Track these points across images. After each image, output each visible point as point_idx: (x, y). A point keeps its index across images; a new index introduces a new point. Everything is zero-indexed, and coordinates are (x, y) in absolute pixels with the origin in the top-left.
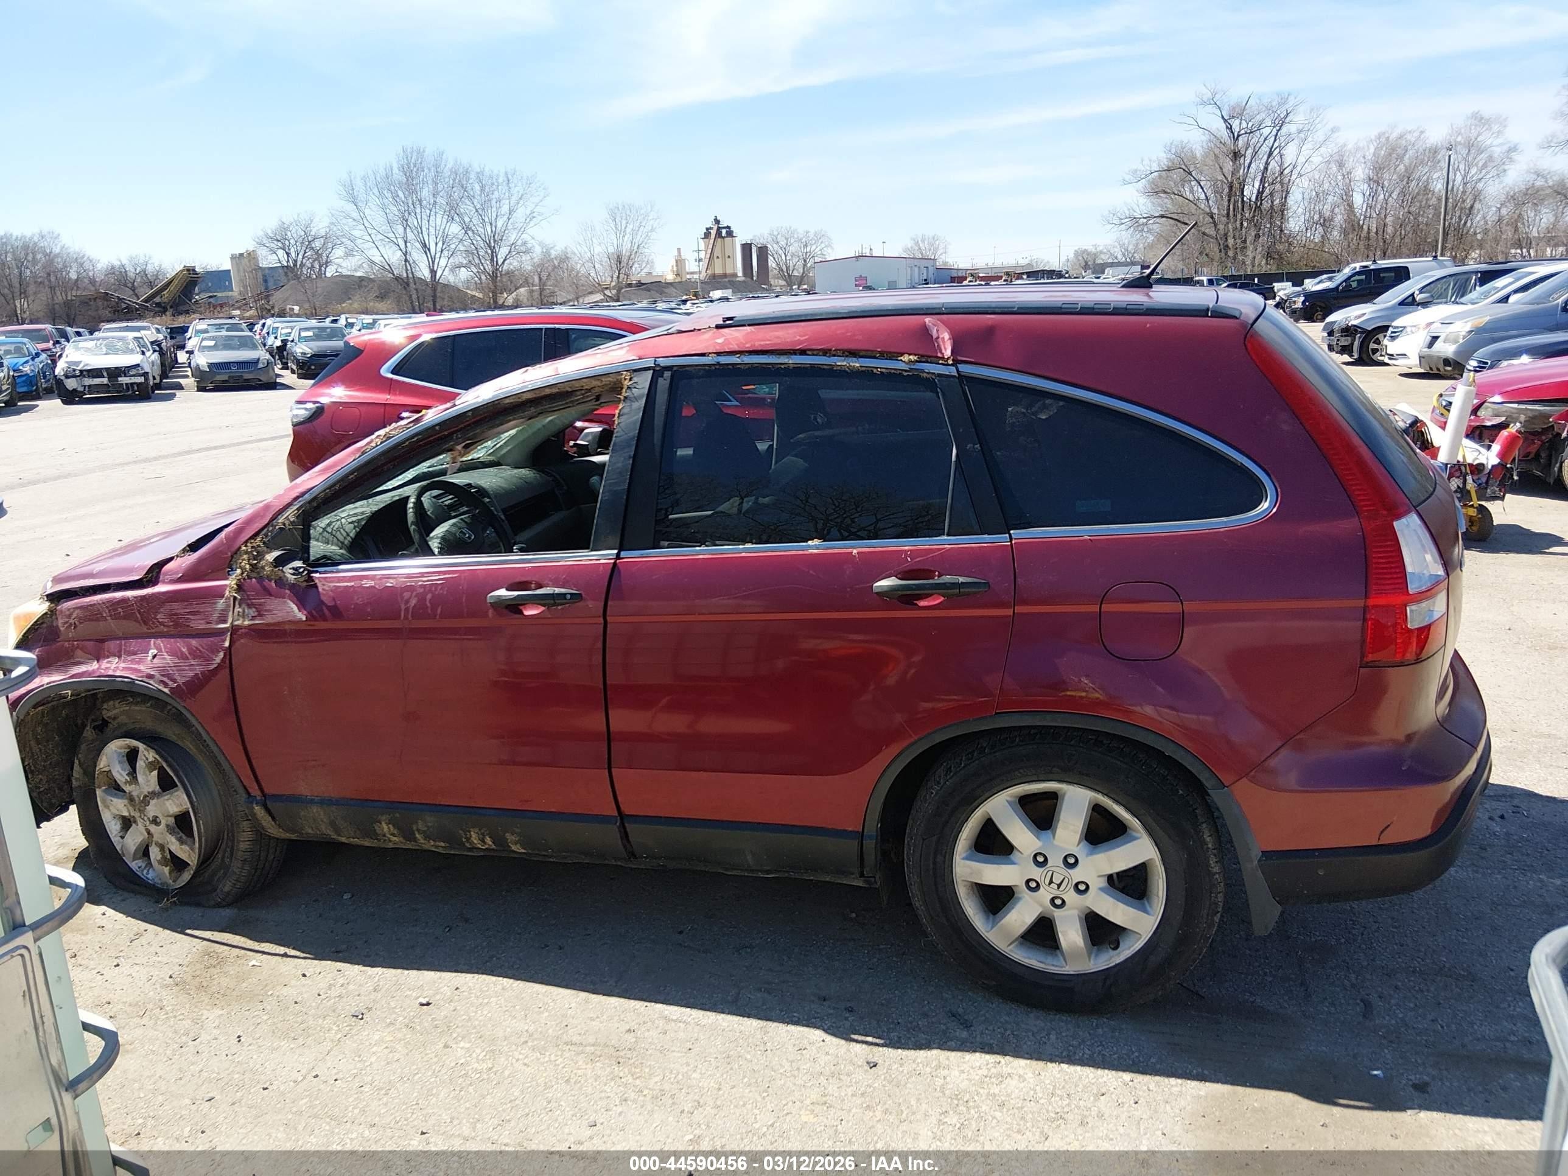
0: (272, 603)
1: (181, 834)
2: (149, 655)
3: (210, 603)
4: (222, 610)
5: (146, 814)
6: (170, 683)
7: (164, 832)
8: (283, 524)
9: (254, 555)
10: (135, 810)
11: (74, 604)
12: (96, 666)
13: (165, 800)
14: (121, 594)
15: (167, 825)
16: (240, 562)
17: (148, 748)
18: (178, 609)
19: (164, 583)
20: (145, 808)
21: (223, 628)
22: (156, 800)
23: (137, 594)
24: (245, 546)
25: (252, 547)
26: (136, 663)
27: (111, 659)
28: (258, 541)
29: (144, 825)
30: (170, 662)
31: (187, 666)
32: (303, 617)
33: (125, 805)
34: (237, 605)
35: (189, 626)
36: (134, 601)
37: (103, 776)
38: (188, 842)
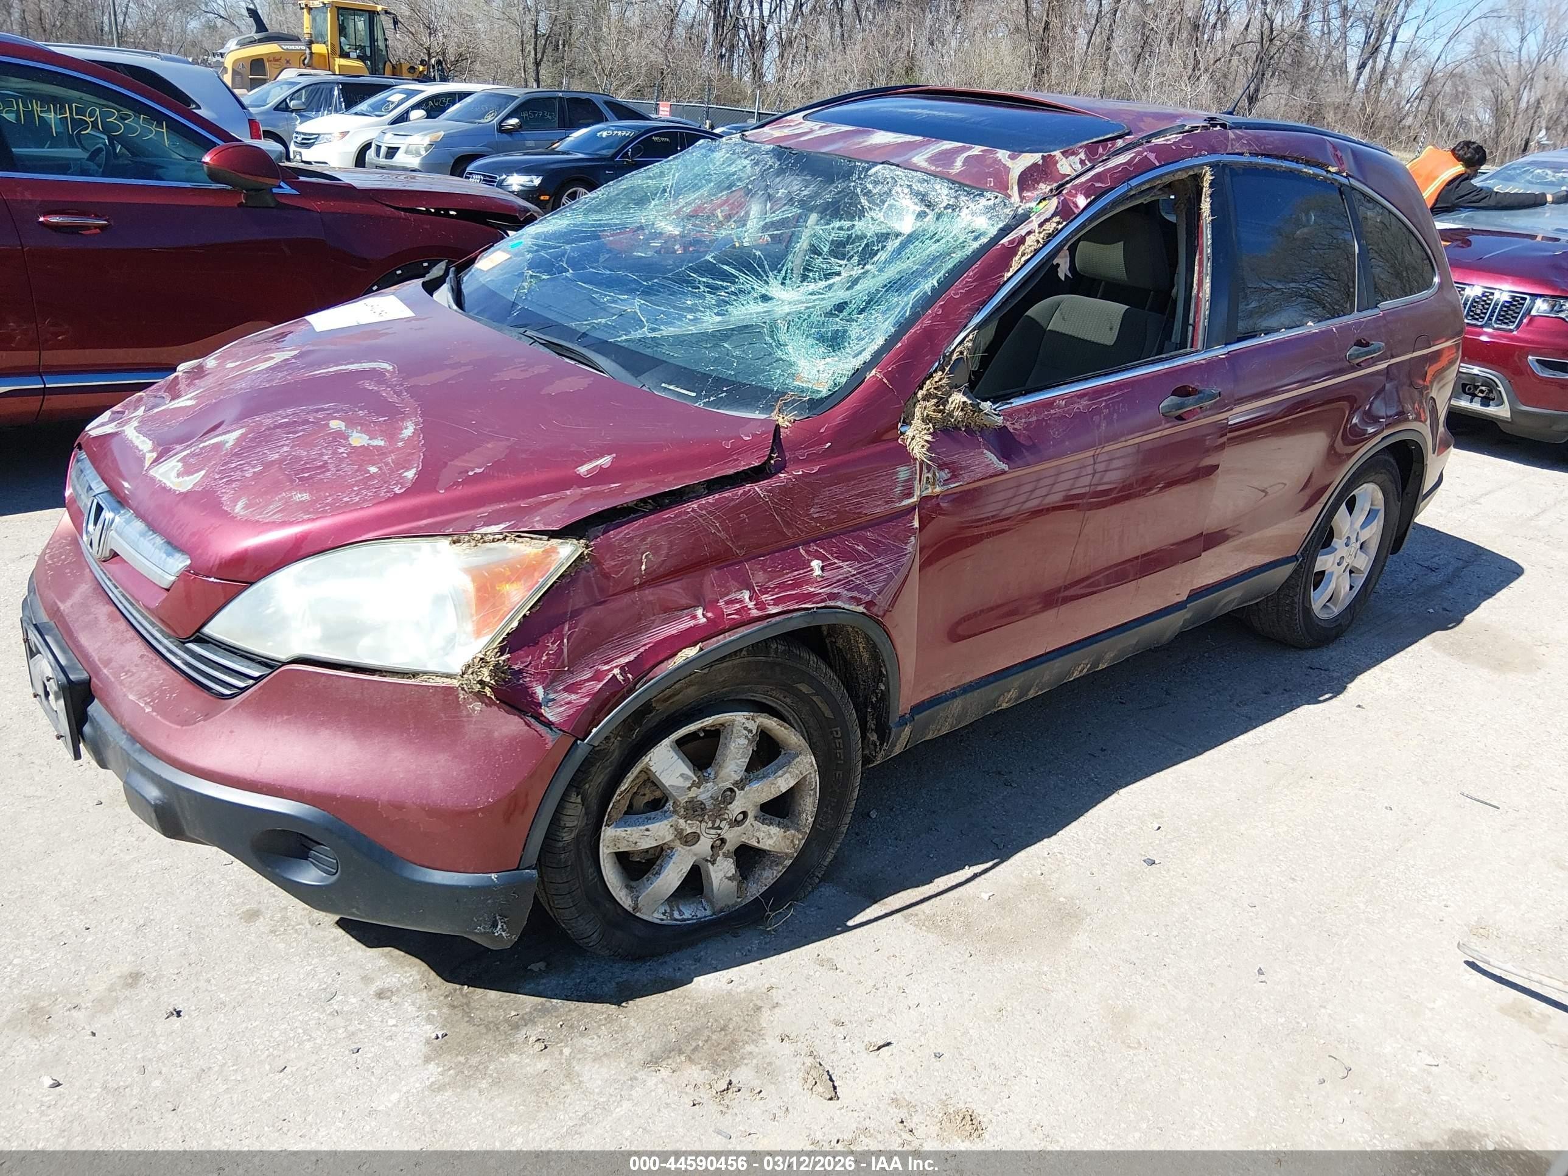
0: (966, 458)
1: (777, 819)
2: (812, 570)
3: (887, 475)
4: (905, 481)
5: (726, 816)
6: (863, 596)
7: (751, 828)
8: (961, 353)
9: (942, 398)
10: (701, 822)
11: (639, 528)
12: (709, 615)
13: (776, 779)
14: (741, 492)
15: (756, 818)
16: (918, 411)
17: (756, 714)
18: (841, 494)
19: (797, 461)
20: (726, 809)
21: (908, 505)
22: (747, 788)
23: (770, 485)
24: (921, 388)
25: (935, 388)
26: (793, 587)
27: (732, 596)
28: (936, 379)
29: (713, 836)
30: (850, 569)
31: (873, 568)
32: (1005, 467)
33: (672, 826)
34: (925, 470)
35: (860, 513)
36: (769, 496)
37: (622, 802)
38: (790, 824)
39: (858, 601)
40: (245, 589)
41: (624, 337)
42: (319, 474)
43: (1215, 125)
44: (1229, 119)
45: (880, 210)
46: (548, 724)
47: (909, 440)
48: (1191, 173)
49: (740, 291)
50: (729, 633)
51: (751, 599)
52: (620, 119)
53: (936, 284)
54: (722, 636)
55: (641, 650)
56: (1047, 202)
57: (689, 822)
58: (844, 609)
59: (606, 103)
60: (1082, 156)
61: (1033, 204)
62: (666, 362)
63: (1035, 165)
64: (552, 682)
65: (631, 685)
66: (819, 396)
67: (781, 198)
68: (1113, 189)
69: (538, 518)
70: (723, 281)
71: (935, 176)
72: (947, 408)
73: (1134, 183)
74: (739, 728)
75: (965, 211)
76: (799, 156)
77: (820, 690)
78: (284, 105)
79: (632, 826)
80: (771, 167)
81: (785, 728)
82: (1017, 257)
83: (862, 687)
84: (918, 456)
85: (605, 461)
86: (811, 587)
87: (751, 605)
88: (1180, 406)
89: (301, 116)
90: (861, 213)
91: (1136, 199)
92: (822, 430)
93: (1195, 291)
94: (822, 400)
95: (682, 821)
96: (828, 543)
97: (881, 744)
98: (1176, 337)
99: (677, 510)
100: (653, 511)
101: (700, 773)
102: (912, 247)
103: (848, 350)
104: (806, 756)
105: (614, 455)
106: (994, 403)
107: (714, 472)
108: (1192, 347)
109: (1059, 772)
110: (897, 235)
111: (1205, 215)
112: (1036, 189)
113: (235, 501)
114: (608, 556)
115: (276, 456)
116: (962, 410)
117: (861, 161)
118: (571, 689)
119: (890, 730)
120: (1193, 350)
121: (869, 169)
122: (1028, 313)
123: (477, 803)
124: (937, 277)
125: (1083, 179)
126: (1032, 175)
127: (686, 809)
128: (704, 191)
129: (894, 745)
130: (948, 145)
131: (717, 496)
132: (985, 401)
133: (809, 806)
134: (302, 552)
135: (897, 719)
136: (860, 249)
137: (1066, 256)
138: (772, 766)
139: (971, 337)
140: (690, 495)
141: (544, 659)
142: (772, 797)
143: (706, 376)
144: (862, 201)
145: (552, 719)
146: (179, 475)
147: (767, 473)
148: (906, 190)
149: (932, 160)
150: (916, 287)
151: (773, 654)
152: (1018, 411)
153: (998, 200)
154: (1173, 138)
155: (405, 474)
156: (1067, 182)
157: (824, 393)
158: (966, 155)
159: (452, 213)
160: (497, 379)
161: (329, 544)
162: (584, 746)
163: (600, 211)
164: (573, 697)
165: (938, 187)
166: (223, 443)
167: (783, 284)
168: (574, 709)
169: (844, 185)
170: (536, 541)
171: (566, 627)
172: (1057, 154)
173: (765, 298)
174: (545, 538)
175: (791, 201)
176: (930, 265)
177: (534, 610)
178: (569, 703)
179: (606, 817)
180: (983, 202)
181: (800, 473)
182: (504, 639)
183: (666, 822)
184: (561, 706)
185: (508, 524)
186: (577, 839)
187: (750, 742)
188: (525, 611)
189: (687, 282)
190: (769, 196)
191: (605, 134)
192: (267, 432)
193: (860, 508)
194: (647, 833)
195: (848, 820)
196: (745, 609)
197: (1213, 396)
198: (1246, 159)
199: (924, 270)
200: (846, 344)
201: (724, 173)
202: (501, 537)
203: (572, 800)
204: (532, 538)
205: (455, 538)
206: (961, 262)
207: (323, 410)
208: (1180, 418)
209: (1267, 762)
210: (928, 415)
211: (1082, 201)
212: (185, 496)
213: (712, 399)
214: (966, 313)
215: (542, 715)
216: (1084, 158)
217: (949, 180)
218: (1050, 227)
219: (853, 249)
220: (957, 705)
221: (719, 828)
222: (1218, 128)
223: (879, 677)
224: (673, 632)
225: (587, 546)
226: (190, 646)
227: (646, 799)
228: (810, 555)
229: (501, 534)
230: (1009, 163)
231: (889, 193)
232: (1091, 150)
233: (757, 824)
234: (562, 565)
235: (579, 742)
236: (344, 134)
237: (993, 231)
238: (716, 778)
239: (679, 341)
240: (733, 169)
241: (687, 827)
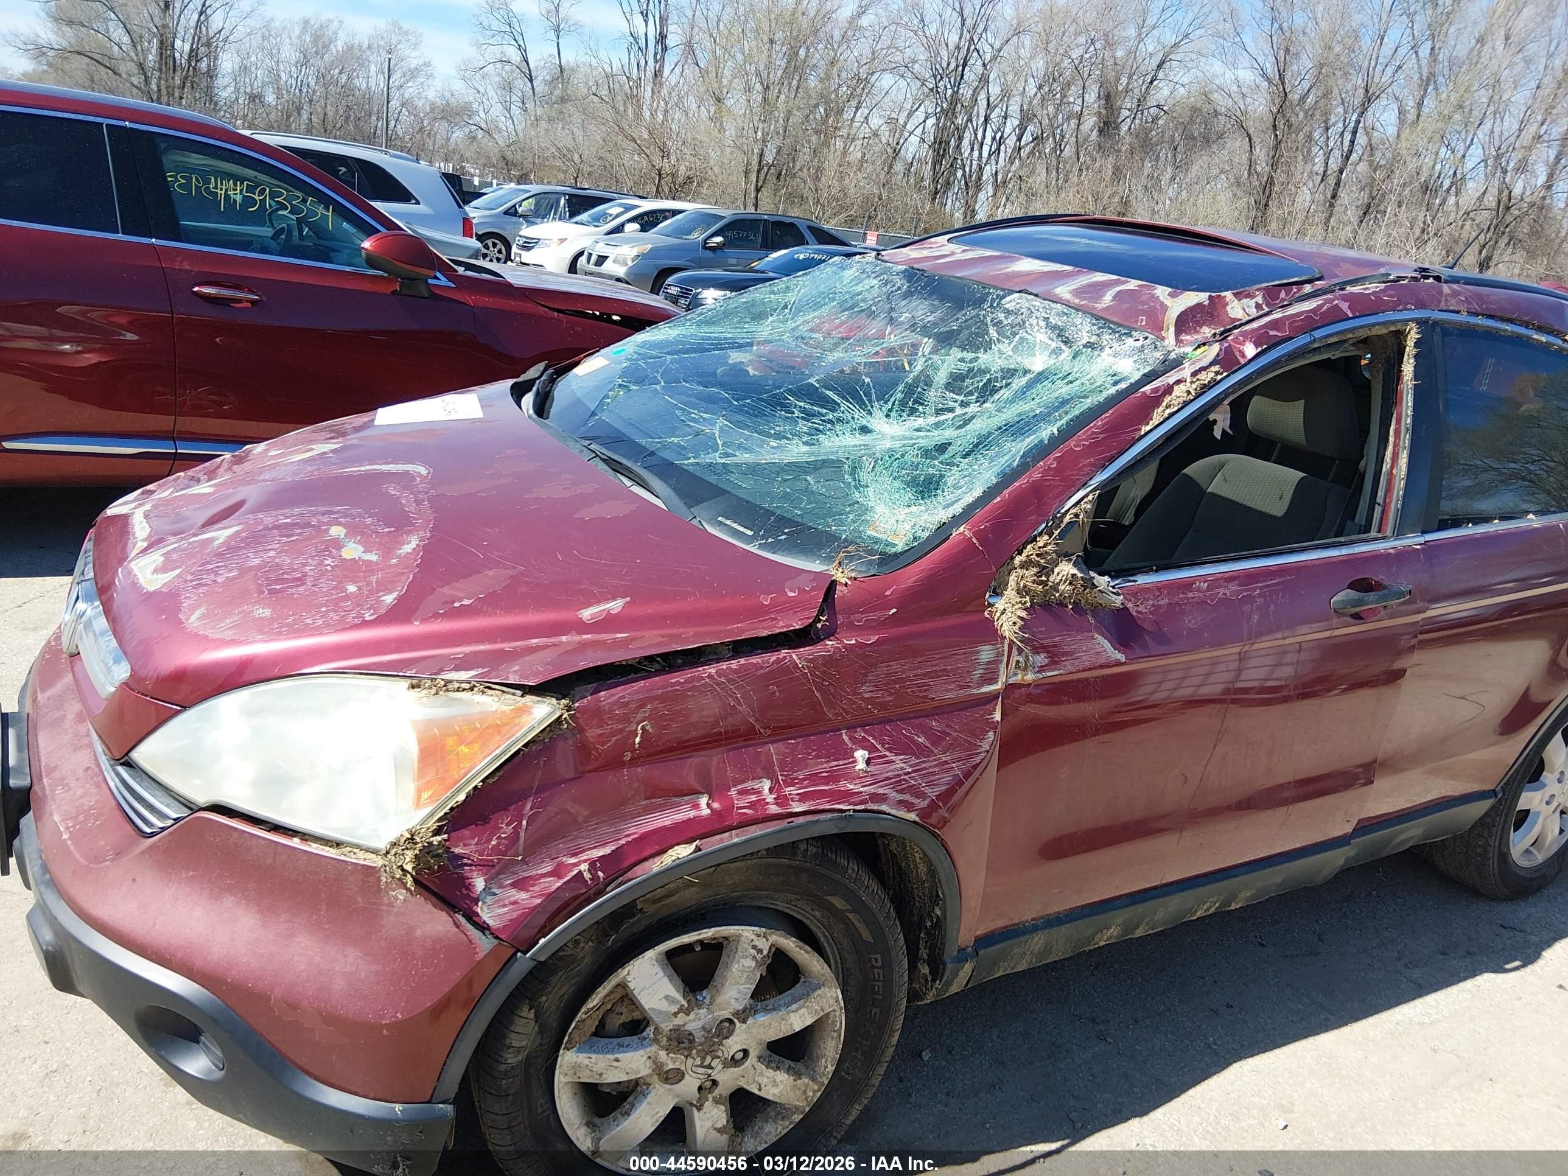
0: (1071, 642)
1: (788, 1062)
2: (855, 762)
3: (965, 653)
4: (989, 663)
5: (720, 1054)
6: (916, 801)
7: (752, 1071)
8: (1077, 515)
9: (1044, 568)
10: (686, 1057)
11: (637, 692)
12: (716, 805)
13: (788, 1013)
14: (774, 658)
15: (760, 1058)
16: (1012, 579)
17: (769, 931)
18: (903, 672)
19: (851, 627)
20: (721, 1044)
21: (990, 692)
22: (750, 1021)
23: (812, 654)
24: (1020, 553)
25: (1038, 555)
26: (827, 781)
27: (749, 785)
28: (1041, 544)
29: (702, 1077)
30: (904, 765)
31: (935, 766)
32: (1121, 657)
33: (649, 1058)
34: (1015, 651)
35: (926, 697)
36: (808, 667)
37: (589, 1022)
38: (803, 1070)
39: (909, 806)
40: (178, 713)
41: (692, 460)
42: (292, 587)
43: (1427, 277)
44: (1445, 273)
45: (1009, 344)
46: (483, 928)
47: (998, 614)
48: (1393, 328)
49: (839, 420)
50: (738, 831)
51: (771, 790)
52: (820, 243)
53: (1056, 432)
54: (727, 834)
55: (623, 842)
56: (1207, 347)
57: (671, 1055)
58: (889, 814)
59: (810, 228)
60: (1259, 299)
61: (1188, 349)
62: (729, 492)
63: (1199, 306)
64: (498, 873)
65: (601, 886)
66: (894, 550)
67: (903, 323)
68: (1291, 338)
69: (516, 668)
70: (822, 407)
71: (1077, 310)
72: (1051, 579)
73: (1318, 334)
74: (746, 946)
75: (1107, 351)
76: (931, 279)
77: (860, 907)
78: (513, 210)
79: (598, 1053)
80: (899, 289)
81: (806, 952)
82: (1160, 409)
83: (918, 904)
84: (1007, 634)
85: (615, 606)
86: (851, 783)
87: (770, 798)
88: (1359, 603)
89: (527, 221)
90: (988, 346)
91: (1321, 353)
92: (888, 593)
93: (1386, 467)
94: (896, 556)
95: (663, 1054)
96: (880, 730)
97: (933, 981)
98: (1360, 517)
99: (689, 674)
100: (658, 673)
101: (691, 997)
102: (1039, 386)
103: (940, 499)
104: (830, 988)
105: (628, 599)
106: (1113, 578)
107: (744, 631)
108: (1379, 532)
109: (1170, 1029)
110: (1026, 372)
111: (1406, 378)
112: (1198, 332)
113: (193, 609)
114: (594, 722)
115: (257, 561)
116: (1070, 583)
117: (996, 288)
118: (520, 885)
119: (945, 965)
120: (1380, 535)
121: (1004, 297)
122: (1187, 471)
123: (383, 1017)
124: (1059, 424)
125: (1255, 325)
126: (1194, 317)
127: (669, 1039)
128: (824, 311)
129: (949, 983)
130: (1099, 277)
131: (743, 661)
132: (1102, 574)
133: (830, 1051)
134: (244, 679)
135: (955, 953)
136: (981, 384)
137: (1225, 412)
138: (786, 996)
139: (1090, 497)
140: (710, 657)
141: (493, 843)
142: (781, 1036)
143: (768, 513)
144: (991, 331)
145: (490, 922)
146: (156, 571)
147: (812, 639)
148: (1042, 324)
149: (1078, 292)
150: (1035, 432)
151: (800, 857)
152: (1145, 590)
153: (1148, 341)
154: (1372, 287)
155: (384, 598)
156: (1235, 327)
157: (900, 547)
158: (1118, 289)
159: (615, 318)
160: (533, 496)
161: (276, 672)
162: (524, 962)
163: (714, 323)
164: (523, 895)
165: (1078, 321)
166: (212, 540)
167: (888, 416)
168: (519, 912)
169: (974, 313)
170: (508, 696)
171: (528, 806)
172: (1228, 295)
173: (864, 430)
174: (519, 693)
175: (913, 327)
176: (1057, 409)
177: (490, 781)
178: (515, 903)
179: (566, 1038)
180: (1130, 342)
181: (853, 642)
182: (446, 814)
183: (642, 1052)
184: (504, 906)
185: (480, 671)
186: (528, 1062)
187: (759, 965)
188: (477, 782)
189: (782, 405)
190: (892, 319)
191: (802, 257)
192: (263, 533)
193: (925, 691)
194: (615, 1064)
195: (881, 1070)
196: (763, 802)
197: (1402, 594)
198: (1463, 318)
199: (1049, 414)
200: (939, 491)
201: (849, 292)
202: (467, 686)
203: (524, 1014)
204: (504, 692)
205: (415, 681)
206: (1090, 409)
207: (332, 512)
208: (1357, 617)
209: (1435, 1050)
210: (1025, 586)
211: (1250, 350)
212: (150, 595)
213: (770, 540)
214: (1086, 470)
215: (477, 915)
216: (1260, 302)
217: (1093, 315)
218: (1206, 377)
219: (972, 384)
220: (1037, 941)
221: (710, 1067)
222: (1431, 280)
223: (935, 899)
224: (667, 823)
225: (569, 709)
226: (120, 769)
227: (622, 1019)
228: (854, 743)
229: (469, 683)
230: (1168, 302)
231: (1022, 325)
232: (1271, 294)
233: (761, 1067)
234: (532, 728)
235: (519, 954)
236: (562, 240)
237: (1136, 376)
238: (711, 1004)
239: (754, 470)
240: (859, 288)
241: (669, 1061)
